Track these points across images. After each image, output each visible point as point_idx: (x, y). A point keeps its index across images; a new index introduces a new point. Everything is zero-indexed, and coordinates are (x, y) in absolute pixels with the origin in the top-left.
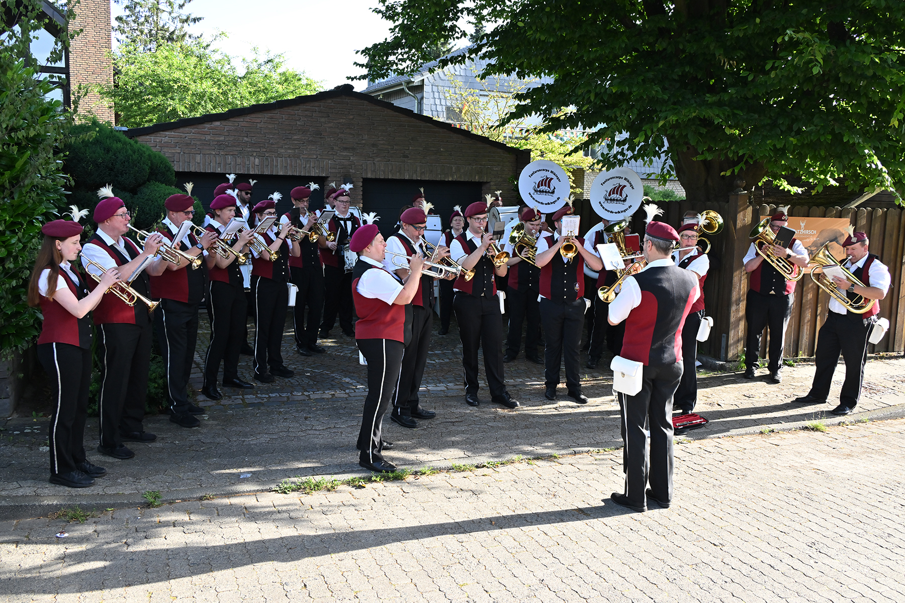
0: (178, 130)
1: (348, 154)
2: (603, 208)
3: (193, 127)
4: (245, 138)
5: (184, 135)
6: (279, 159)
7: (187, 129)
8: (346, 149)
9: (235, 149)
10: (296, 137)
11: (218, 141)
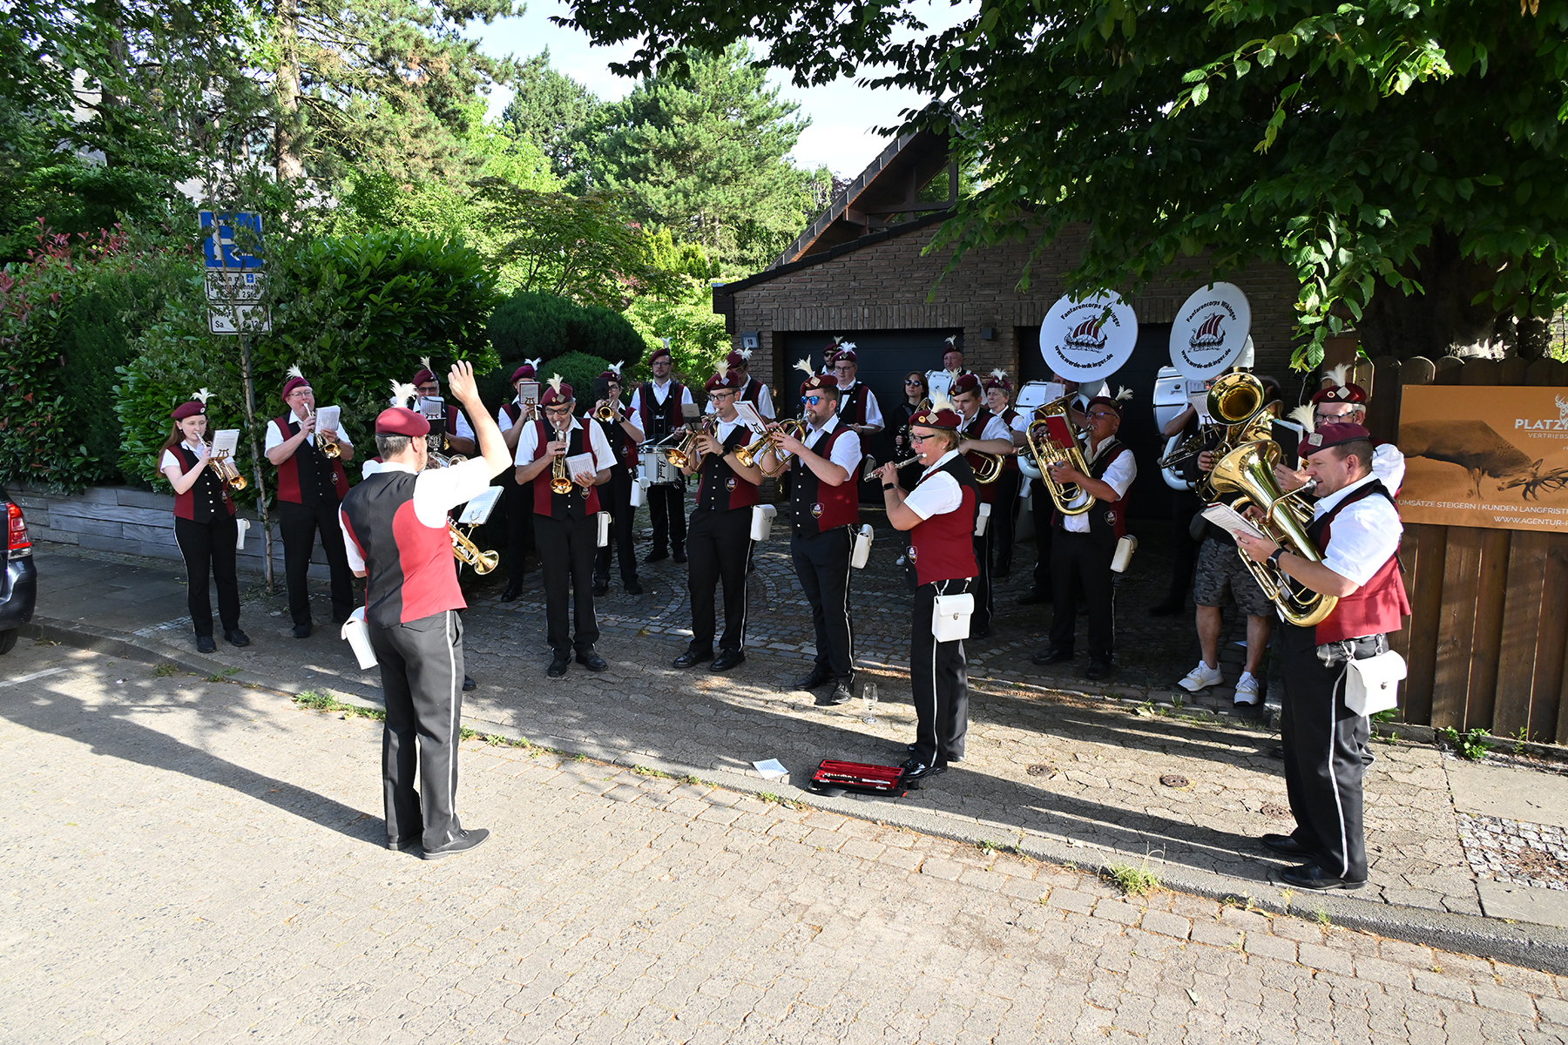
0: (776, 281)
1: (991, 292)
2: (1063, 357)
3: (792, 274)
4: (852, 283)
5: (782, 286)
6: (895, 307)
7: (785, 279)
8: (988, 285)
9: (840, 297)
10: (917, 275)
11: (820, 290)
